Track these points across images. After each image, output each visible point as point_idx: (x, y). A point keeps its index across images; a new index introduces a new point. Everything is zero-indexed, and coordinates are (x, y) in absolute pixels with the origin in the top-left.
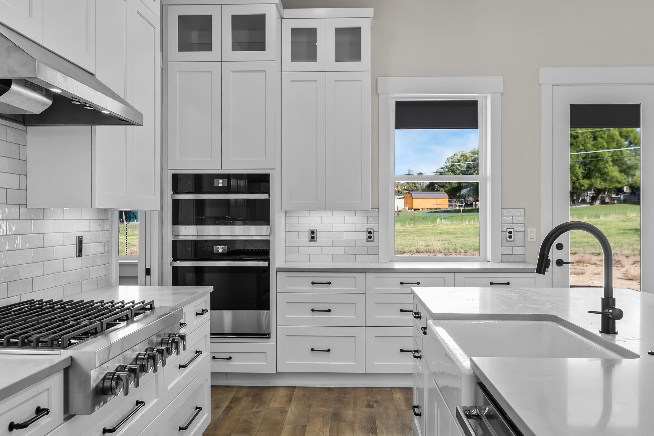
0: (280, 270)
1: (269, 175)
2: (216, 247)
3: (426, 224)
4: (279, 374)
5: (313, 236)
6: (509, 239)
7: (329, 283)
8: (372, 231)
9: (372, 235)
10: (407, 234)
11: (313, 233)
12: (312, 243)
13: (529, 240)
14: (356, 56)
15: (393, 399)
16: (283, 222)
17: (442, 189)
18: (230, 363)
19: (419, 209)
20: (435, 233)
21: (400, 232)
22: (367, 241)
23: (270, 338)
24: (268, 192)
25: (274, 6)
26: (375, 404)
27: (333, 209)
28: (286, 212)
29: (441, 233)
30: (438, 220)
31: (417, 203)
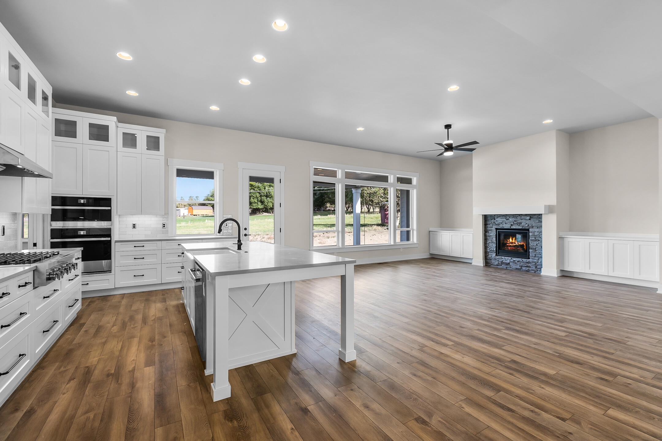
0: (116, 242)
1: (111, 198)
2: (79, 232)
3: (199, 223)
4: (115, 289)
5: (134, 226)
6: (226, 227)
7: (143, 246)
8: (165, 224)
9: (165, 226)
10: (188, 227)
11: (134, 225)
12: (134, 229)
13: (234, 227)
14: (157, 148)
15: (174, 292)
16: (118, 220)
17: (210, 205)
18: (88, 286)
19: (196, 215)
20: (204, 227)
21: (184, 227)
22: (163, 228)
23: (111, 272)
24: (110, 206)
25: (114, 123)
26: (166, 294)
27: (145, 214)
28: (119, 215)
29: (207, 227)
30: (206, 221)
31: (195, 212)
